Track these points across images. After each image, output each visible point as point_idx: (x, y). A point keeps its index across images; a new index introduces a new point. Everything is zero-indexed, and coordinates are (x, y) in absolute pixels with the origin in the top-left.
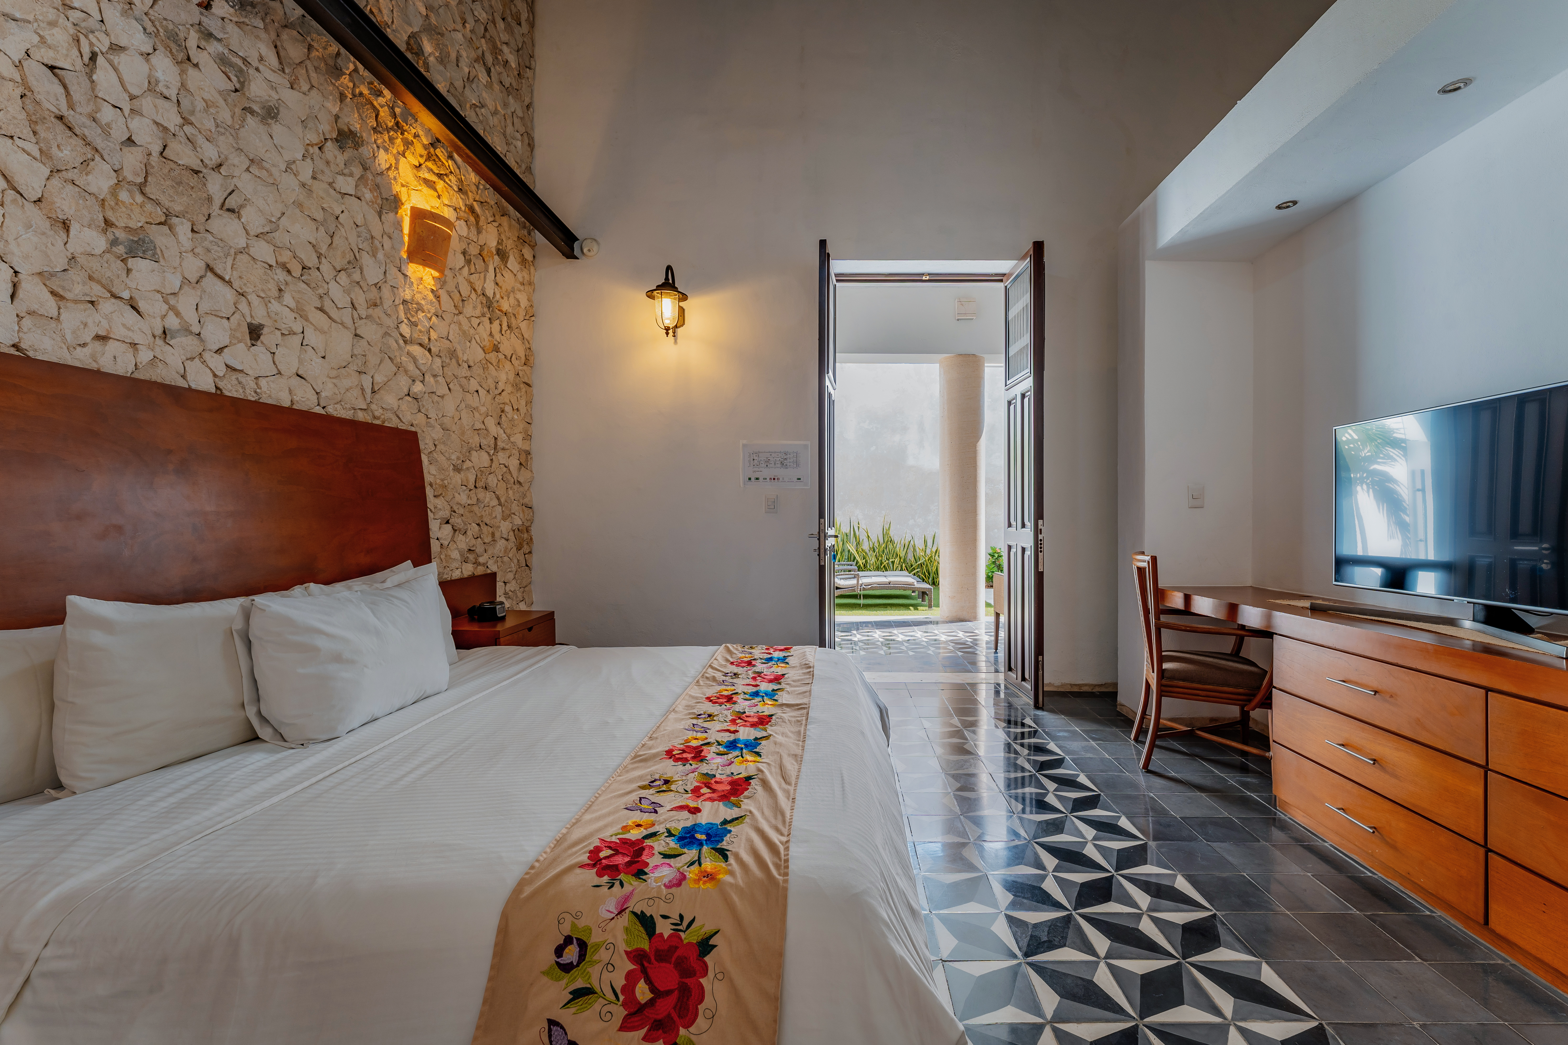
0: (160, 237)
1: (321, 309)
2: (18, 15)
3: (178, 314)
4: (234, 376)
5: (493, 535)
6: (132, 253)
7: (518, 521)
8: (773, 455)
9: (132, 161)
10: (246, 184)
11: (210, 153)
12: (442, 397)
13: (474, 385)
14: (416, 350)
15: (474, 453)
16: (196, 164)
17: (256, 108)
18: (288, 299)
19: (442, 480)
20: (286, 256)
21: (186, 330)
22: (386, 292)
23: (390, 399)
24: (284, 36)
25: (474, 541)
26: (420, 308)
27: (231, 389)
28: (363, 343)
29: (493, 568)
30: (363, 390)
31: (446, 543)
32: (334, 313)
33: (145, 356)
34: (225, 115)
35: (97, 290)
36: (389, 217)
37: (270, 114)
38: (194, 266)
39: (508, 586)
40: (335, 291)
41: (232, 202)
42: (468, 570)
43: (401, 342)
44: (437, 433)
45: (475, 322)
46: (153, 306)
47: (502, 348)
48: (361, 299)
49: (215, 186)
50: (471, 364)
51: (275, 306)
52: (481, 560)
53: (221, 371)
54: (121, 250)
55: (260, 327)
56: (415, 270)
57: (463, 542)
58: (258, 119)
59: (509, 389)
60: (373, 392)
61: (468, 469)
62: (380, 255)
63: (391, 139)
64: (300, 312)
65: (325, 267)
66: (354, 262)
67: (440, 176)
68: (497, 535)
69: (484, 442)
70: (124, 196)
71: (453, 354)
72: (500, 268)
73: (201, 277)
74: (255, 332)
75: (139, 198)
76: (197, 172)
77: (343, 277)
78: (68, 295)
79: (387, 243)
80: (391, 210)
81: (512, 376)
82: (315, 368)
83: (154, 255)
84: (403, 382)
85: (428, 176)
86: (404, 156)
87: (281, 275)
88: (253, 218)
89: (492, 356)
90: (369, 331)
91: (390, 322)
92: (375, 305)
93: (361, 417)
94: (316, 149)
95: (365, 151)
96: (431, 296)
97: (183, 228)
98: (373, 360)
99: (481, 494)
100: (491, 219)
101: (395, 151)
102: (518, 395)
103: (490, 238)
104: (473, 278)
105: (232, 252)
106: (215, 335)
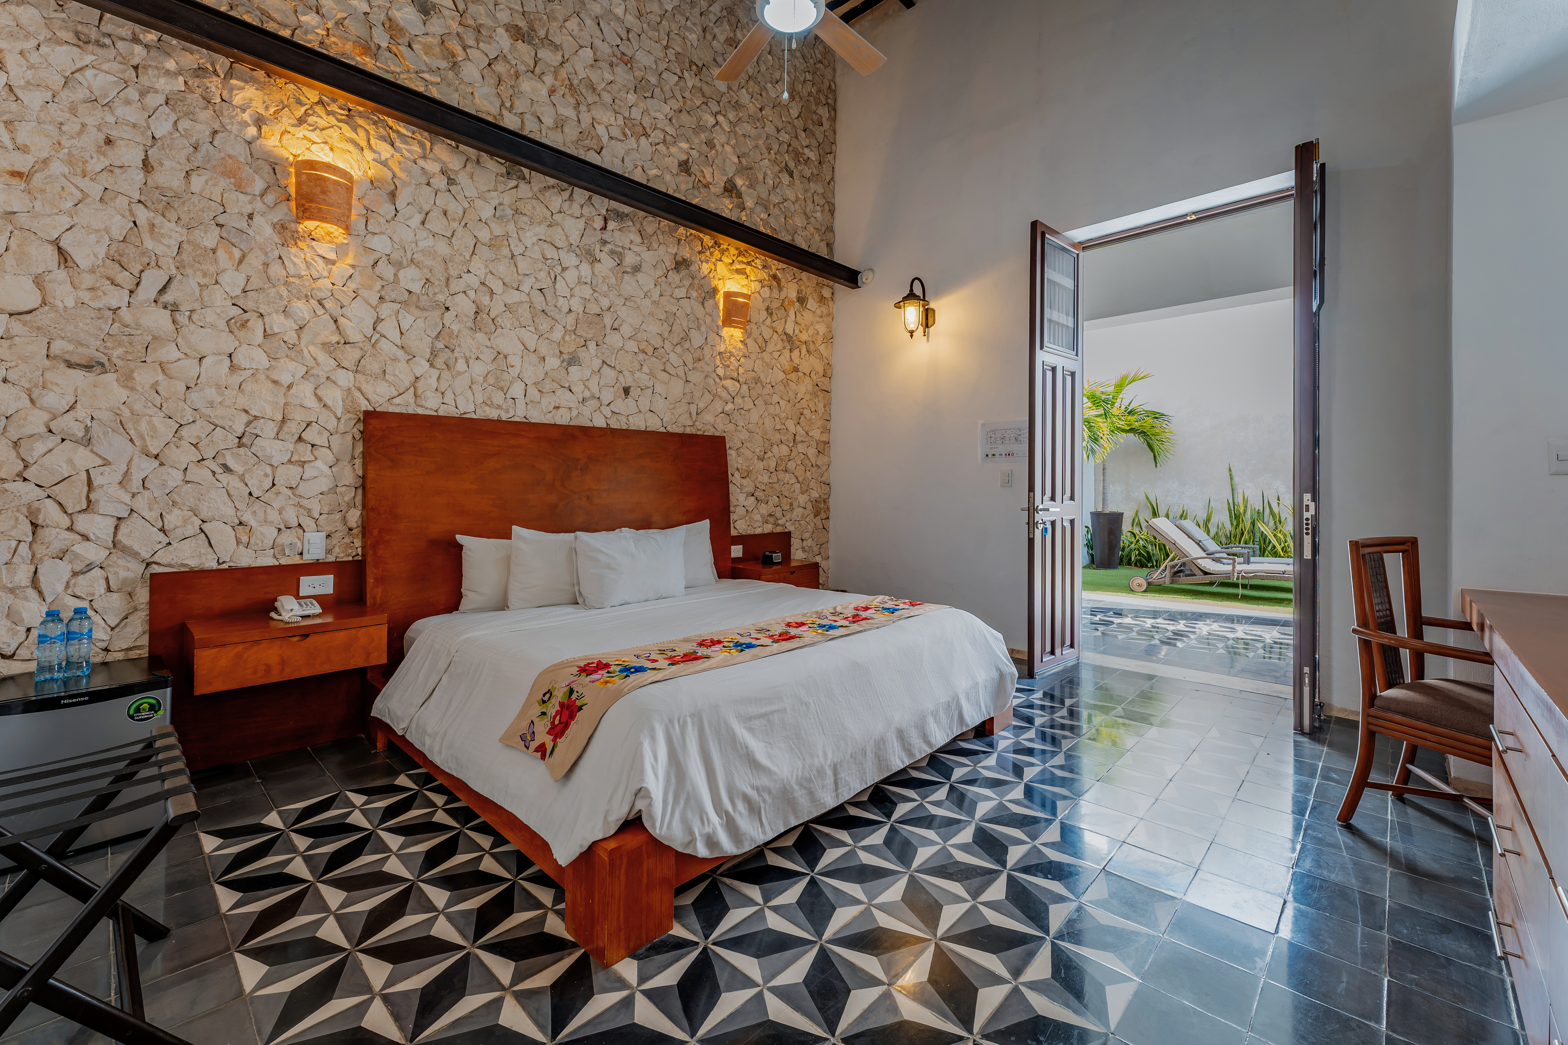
0: (582, 354)
1: (664, 370)
2: (527, 273)
3: (589, 390)
4: (615, 416)
5: (791, 504)
6: (570, 364)
7: (815, 494)
8: (1008, 432)
9: (571, 319)
10: (623, 312)
11: (605, 303)
12: (749, 410)
13: (776, 398)
14: (728, 383)
15: (775, 447)
16: (598, 311)
17: (628, 270)
18: (645, 369)
19: (748, 467)
20: (643, 346)
21: (593, 397)
22: (707, 350)
23: (708, 417)
24: (645, 223)
25: (773, 509)
26: (732, 355)
27: (614, 425)
28: (691, 385)
29: (790, 528)
30: (690, 414)
31: (750, 509)
32: (672, 371)
33: (575, 413)
34: (613, 281)
35: (556, 385)
36: (709, 303)
37: (637, 269)
38: (597, 363)
39: (805, 543)
40: (673, 358)
41: (615, 326)
42: (768, 528)
43: (717, 380)
44: (744, 435)
45: (776, 355)
46: (578, 388)
47: (801, 368)
48: (689, 358)
49: (608, 320)
50: (774, 384)
51: (638, 374)
52: (780, 522)
53: (609, 415)
54: (565, 363)
55: (629, 387)
56: (727, 332)
57: (764, 509)
58: (630, 275)
59: (808, 397)
60: (697, 414)
61: (769, 458)
62: (703, 329)
63: (712, 254)
64: (652, 374)
65: (667, 345)
66: (686, 338)
67: (749, 263)
68: (795, 504)
69: (784, 438)
70: (567, 338)
71: (757, 380)
72: (799, 311)
73: (600, 368)
74: (626, 391)
75: (573, 337)
76: (599, 315)
77: (678, 349)
78: (544, 391)
79: (708, 320)
80: (711, 298)
81: (810, 388)
82: (660, 405)
83: (579, 363)
84: (718, 406)
85: (738, 266)
86: (720, 260)
87: (641, 356)
88: (626, 330)
89: (793, 376)
90: (695, 377)
91: (710, 369)
92: (700, 360)
93: (688, 431)
94: (664, 278)
95: (693, 268)
96: (740, 345)
97: (592, 345)
98: (697, 394)
99: (781, 475)
100: (790, 279)
101: (714, 260)
102: (816, 401)
103: (791, 291)
104: (774, 325)
105: (616, 351)
106: (607, 396)
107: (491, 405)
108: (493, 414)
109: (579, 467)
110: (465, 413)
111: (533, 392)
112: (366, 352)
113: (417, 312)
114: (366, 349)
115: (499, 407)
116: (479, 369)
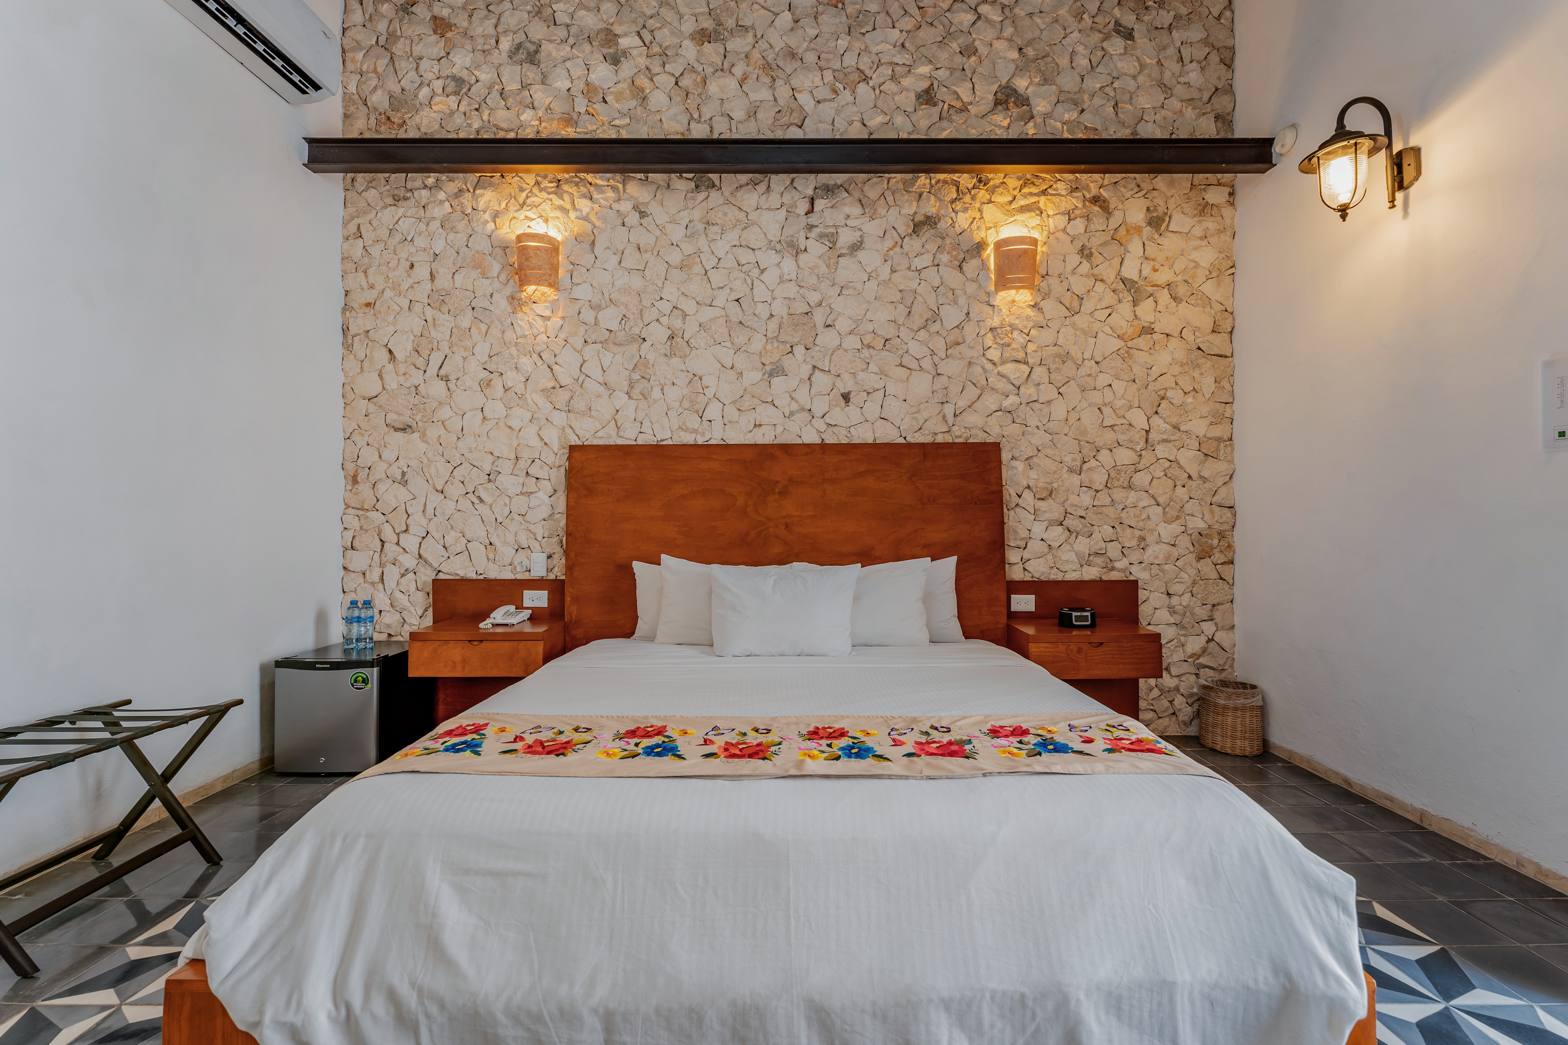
0: (787, 361)
1: (901, 365)
2: (722, 285)
3: (796, 402)
4: (831, 429)
5: (1142, 539)
6: (771, 375)
7: (1197, 524)
9: (773, 325)
10: (839, 304)
11: (814, 297)
12: (1049, 402)
13: (1103, 379)
14: (1008, 369)
15: (1105, 452)
16: (806, 308)
17: (844, 251)
18: (873, 367)
19: (1050, 483)
20: (868, 339)
21: (803, 409)
22: (970, 330)
23: (972, 419)
24: (866, 188)
25: (1103, 545)
26: (1013, 328)
27: (830, 439)
28: (944, 379)
29: (1139, 574)
30: (944, 417)
31: (1055, 544)
32: (914, 365)
33: (779, 429)
34: (824, 269)
35: (756, 401)
36: (972, 266)
37: (857, 247)
38: (806, 369)
39: (1175, 600)
40: (915, 349)
41: (829, 322)
42: (1091, 573)
43: (989, 366)
44: (1040, 438)
45: (1102, 315)
46: (783, 401)
47: (1157, 327)
48: (939, 345)
49: (819, 317)
50: (1099, 359)
51: (861, 375)
52: (1118, 565)
53: (823, 427)
54: (767, 375)
55: (849, 393)
56: (1003, 298)
57: (1083, 545)
58: (848, 257)
59: (1176, 370)
60: (955, 416)
61: (1090, 469)
62: (962, 301)
63: (973, 198)
64: (882, 373)
65: (904, 333)
66: (935, 318)
67: (1044, 192)
68: (1150, 539)
69: (1122, 438)
70: (769, 347)
71: (1065, 357)
72: (1152, 239)
73: (811, 375)
74: (846, 397)
75: (775, 345)
76: (807, 313)
77: (922, 335)
78: (742, 409)
79: (971, 288)
80: (973, 257)
81: (1181, 355)
82: (896, 410)
83: (783, 372)
84: (990, 402)
85: (1023, 202)
86: (990, 202)
87: (866, 353)
88: (843, 325)
89: (1143, 342)
90: (950, 367)
91: (976, 353)
92: (958, 344)
93: (940, 439)
94: (898, 249)
95: (942, 225)
96: (1030, 312)
97: (799, 350)
98: (954, 389)
99: (1119, 495)
100: (1128, 195)
101: (978, 205)
102: (1196, 374)
103: (1136, 213)
104: (1096, 271)
105: (830, 352)
106: (819, 407)
107: (687, 430)
108: (688, 439)
109: (777, 490)
110: (662, 440)
111: (731, 412)
112: (575, 393)
113: (615, 349)
114: (574, 390)
115: (695, 431)
116: (673, 394)
